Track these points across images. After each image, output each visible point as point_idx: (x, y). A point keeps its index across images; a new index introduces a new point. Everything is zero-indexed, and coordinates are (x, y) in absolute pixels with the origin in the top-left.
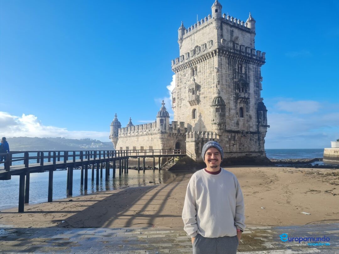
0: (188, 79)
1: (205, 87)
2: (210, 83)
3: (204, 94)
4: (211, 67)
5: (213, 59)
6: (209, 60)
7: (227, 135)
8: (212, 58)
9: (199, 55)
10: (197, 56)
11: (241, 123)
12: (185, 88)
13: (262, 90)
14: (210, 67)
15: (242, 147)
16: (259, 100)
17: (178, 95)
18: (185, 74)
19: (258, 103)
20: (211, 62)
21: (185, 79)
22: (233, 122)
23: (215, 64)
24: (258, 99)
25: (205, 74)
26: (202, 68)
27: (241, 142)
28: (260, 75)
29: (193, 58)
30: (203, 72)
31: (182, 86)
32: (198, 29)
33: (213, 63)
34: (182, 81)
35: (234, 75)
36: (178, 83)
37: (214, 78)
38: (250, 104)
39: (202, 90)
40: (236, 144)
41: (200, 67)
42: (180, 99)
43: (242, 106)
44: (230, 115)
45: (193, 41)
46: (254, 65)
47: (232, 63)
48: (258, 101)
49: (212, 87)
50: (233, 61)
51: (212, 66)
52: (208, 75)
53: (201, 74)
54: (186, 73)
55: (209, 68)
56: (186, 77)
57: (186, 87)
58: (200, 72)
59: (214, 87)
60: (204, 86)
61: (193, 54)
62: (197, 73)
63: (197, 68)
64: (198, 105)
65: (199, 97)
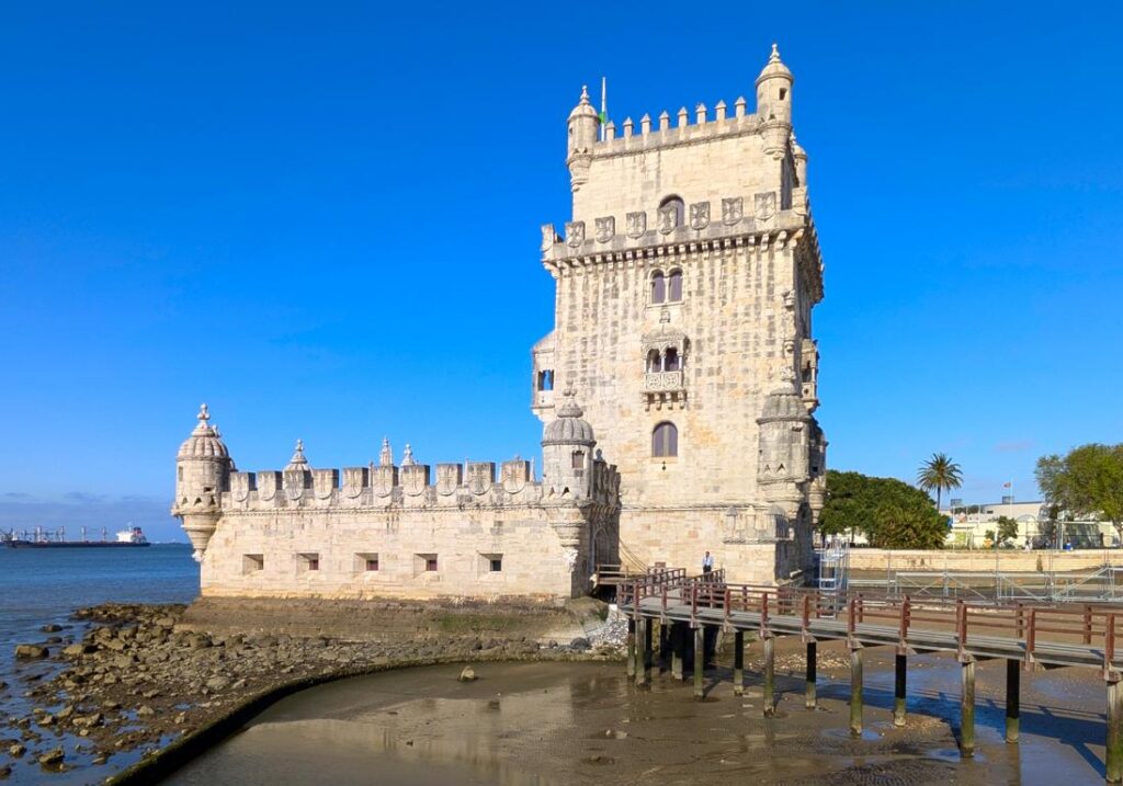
0: (631, 311)
1: (728, 349)
2: (752, 339)
3: (719, 374)
4: (759, 286)
5: (772, 256)
6: (749, 260)
8: (765, 256)
9: (704, 234)
10: (693, 235)
12: (615, 340)
14: (753, 283)
18: (616, 288)
20: (759, 266)
21: (615, 307)
23: (778, 277)
25: (724, 304)
26: (712, 279)
29: (671, 238)
30: (717, 295)
31: (599, 331)
32: (682, 138)
33: (771, 272)
34: (595, 315)
36: (572, 318)
37: (772, 324)
39: (710, 361)
41: (702, 274)
42: (584, 380)
45: (652, 176)
49: (763, 356)
51: (764, 282)
52: (741, 309)
53: (706, 302)
54: (621, 285)
55: (748, 286)
56: (620, 301)
57: (620, 340)
58: (700, 292)
59: (771, 354)
60: (720, 346)
61: (672, 224)
62: (685, 296)
63: (684, 276)
64: (685, 410)
65: (692, 383)
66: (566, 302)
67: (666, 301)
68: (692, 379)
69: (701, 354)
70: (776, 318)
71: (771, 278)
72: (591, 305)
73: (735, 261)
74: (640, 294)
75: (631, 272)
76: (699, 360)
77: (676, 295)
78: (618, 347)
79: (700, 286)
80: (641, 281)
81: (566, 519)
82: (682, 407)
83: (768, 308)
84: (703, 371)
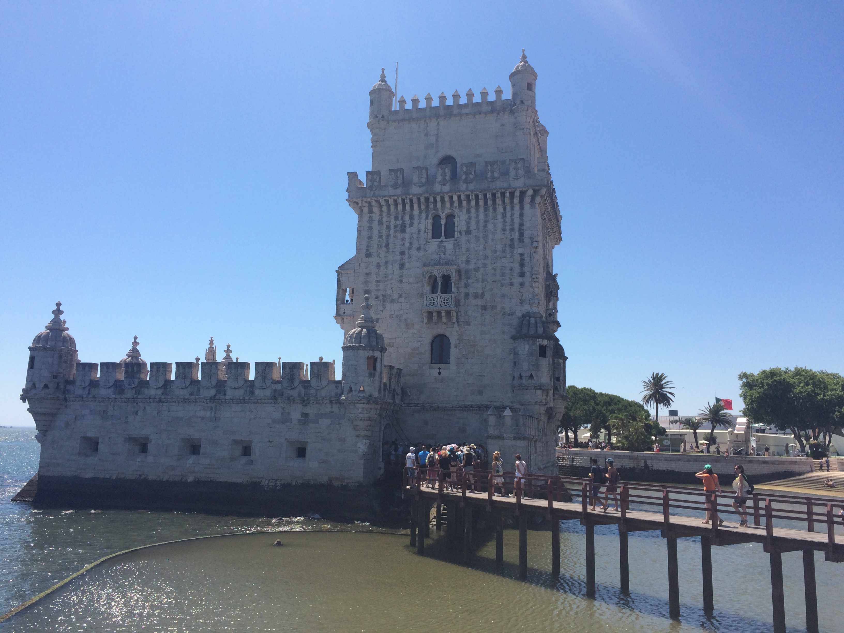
0: (415, 245)
1: (489, 278)
2: (507, 272)
3: (482, 298)
4: (512, 230)
5: (522, 208)
6: (505, 209)
8: (517, 208)
9: (471, 187)
10: (463, 187)
12: (402, 266)
14: (508, 227)
17: (366, 282)
18: (403, 225)
20: (512, 215)
21: (403, 239)
23: (527, 224)
29: (446, 188)
30: (481, 236)
31: (390, 259)
32: (455, 113)
33: (522, 219)
34: (387, 245)
36: (368, 246)
37: (522, 260)
39: (476, 287)
41: (470, 218)
42: (377, 297)
45: (432, 139)
49: (516, 285)
51: (516, 226)
52: (499, 247)
53: (473, 240)
54: (407, 223)
55: (504, 230)
56: (407, 236)
57: (407, 265)
58: (468, 232)
59: (522, 284)
60: (483, 275)
61: (448, 178)
62: (456, 235)
63: (456, 220)
64: (456, 325)
65: (462, 303)
66: (365, 233)
67: (443, 237)
68: (462, 300)
69: (469, 281)
70: (526, 256)
71: (521, 225)
72: (384, 237)
73: (495, 209)
74: (423, 231)
75: (416, 212)
76: (467, 286)
77: (449, 235)
78: (405, 272)
79: (468, 227)
80: (423, 220)
81: (360, 413)
82: (454, 323)
83: (520, 247)
84: (471, 295)
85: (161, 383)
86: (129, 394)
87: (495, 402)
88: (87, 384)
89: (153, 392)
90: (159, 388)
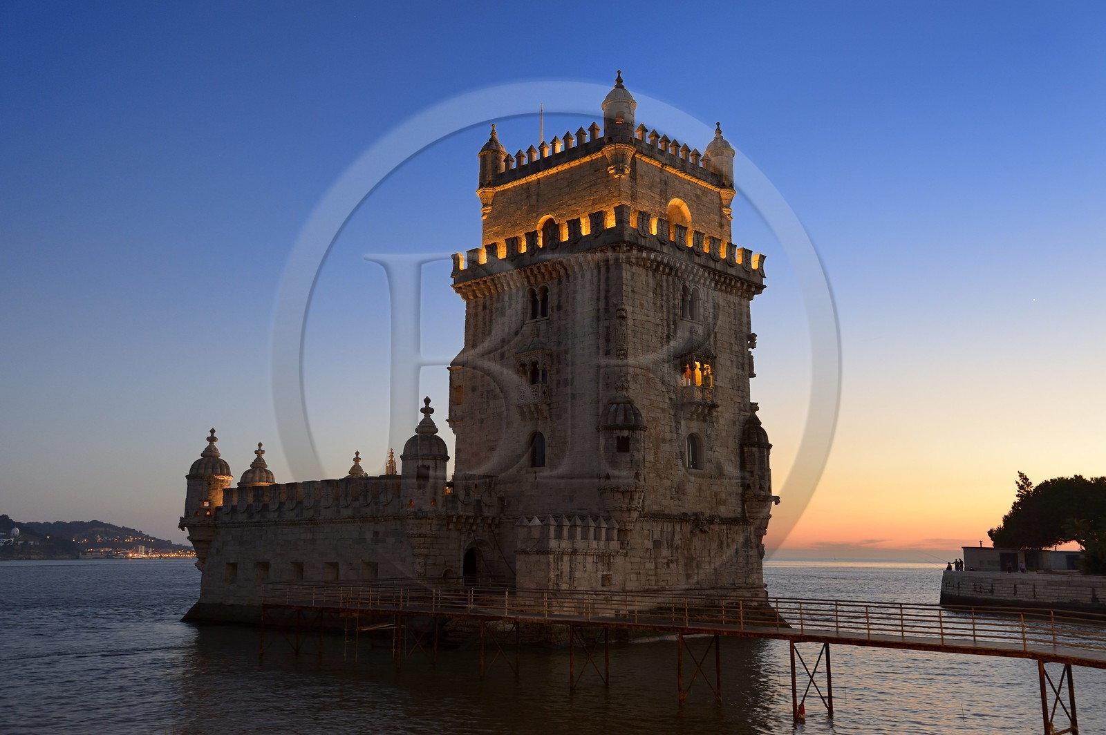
4: (599, 299)
6: (592, 275)
7: (649, 528)
9: (558, 254)
10: (548, 255)
11: (691, 489)
12: (502, 355)
13: (754, 376)
14: (595, 296)
15: (696, 571)
16: (746, 411)
17: (473, 378)
18: (503, 307)
19: (742, 419)
20: (599, 280)
21: (503, 324)
22: (667, 483)
23: (613, 290)
24: (742, 405)
25: (575, 317)
26: (567, 295)
27: (693, 551)
28: (749, 328)
29: (534, 259)
31: (492, 348)
32: (554, 164)
33: (608, 284)
35: (672, 326)
36: (474, 336)
37: (608, 334)
38: (718, 423)
39: (566, 373)
40: (677, 561)
41: (560, 290)
43: (694, 430)
44: (658, 461)
45: (533, 200)
46: (731, 293)
47: (665, 288)
48: (742, 413)
50: (667, 280)
51: (603, 294)
52: (587, 322)
53: (563, 317)
54: (507, 304)
56: (506, 319)
57: (508, 354)
58: (559, 308)
61: (536, 247)
62: (549, 311)
63: (548, 294)
64: (549, 420)
65: (554, 394)
66: (471, 321)
67: (539, 316)
68: (554, 390)
69: (560, 366)
70: (611, 329)
71: (607, 291)
72: (487, 323)
73: (583, 276)
74: (519, 312)
75: (514, 291)
76: (558, 372)
77: (544, 314)
79: (559, 301)
80: (520, 300)
81: (411, 529)
82: (546, 418)
83: (606, 319)
84: (561, 382)
85: (277, 506)
86: (257, 518)
87: (584, 509)
88: (230, 509)
89: (272, 516)
90: (276, 511)
